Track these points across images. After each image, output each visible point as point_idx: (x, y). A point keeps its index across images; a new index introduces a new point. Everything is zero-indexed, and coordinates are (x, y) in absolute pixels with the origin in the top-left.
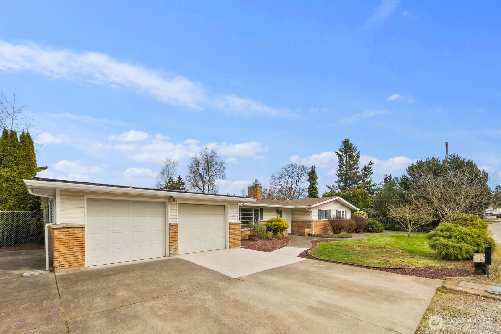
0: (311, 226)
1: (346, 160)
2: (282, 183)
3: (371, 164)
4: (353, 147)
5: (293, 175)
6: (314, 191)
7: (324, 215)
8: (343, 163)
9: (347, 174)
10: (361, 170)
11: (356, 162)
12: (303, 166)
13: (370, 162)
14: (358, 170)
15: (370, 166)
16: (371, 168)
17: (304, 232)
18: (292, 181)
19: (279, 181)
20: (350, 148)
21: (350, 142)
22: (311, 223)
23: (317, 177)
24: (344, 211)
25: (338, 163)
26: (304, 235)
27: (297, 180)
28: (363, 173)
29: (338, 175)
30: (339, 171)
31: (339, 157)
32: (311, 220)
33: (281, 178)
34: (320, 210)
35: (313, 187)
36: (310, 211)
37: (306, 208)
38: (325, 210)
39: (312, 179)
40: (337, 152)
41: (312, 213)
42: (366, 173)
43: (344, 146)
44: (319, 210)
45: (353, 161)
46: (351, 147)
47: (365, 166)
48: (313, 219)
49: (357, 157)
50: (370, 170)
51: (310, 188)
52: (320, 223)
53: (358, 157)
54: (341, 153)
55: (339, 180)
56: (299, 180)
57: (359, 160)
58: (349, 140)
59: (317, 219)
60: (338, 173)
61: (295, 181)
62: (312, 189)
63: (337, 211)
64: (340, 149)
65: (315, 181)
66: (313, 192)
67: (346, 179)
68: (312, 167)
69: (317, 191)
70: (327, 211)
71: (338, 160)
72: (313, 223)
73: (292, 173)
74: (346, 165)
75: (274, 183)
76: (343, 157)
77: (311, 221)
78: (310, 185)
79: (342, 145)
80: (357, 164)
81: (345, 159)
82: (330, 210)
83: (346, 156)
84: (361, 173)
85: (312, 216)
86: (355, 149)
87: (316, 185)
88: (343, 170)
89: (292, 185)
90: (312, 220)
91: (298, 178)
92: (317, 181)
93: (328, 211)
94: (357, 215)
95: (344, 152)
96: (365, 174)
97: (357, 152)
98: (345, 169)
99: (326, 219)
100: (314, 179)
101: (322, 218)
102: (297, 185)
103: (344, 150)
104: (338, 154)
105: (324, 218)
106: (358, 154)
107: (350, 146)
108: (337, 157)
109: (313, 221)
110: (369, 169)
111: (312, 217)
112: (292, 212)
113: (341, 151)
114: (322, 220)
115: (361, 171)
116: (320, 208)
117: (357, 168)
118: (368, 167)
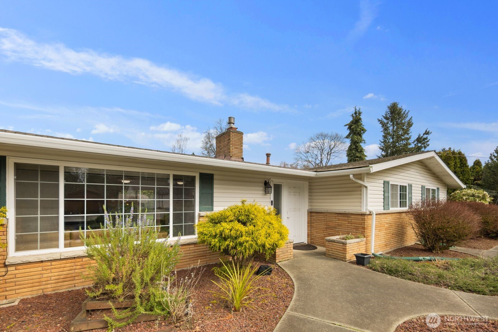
0: (364, 228)
1: (393, 129)
2: (309, 158)
3: (427, 133)
4: (403, 112)
5: (323, 147)
6: (358, 155)
7: (397, 199)
8: (389, 134)
9: (394, 147)
10: (413, 141)
11: (406, 132)
12: (337, 135)
13: (426, 131)
14: (410, 141)
15: (425, 136)
16: (426, 138)
17: (345, 250)
18: (321, 155)
19: (305, 155)
20: (399, 114)
21: (399, 106)
22: (364, 220)
23: (364, 130)
24: (436, 188)
25: (383, 133)
26: (343, 259)
27: (328, 153)
28: (415, 145)
29: (381, 149)
30: (382, 144)
31: (383, 126)
32: (364, 210)
33: (308, 152)
34: (388, 183)
35: (356, 147)
36: (361, 186)
37: (351, 176)
38: (399, 184)
39: (355, 134)
40: (380, 119)
41: (369, 192)
42: (419, 145)
43: (391, 112)
44: (386, 183)
45: (403, 129)
46: (401, 113)
47: (420, 135)
48: (370, 208)
49: (407, 124)
50: (426, 141)
51: (350, 149)
52: (389, 219)
53: (410, 124)
54: (385, 121)
55: (382, 155)
56: (331, 153)
57: (411, 129)
58: (398, 103)
59: (381, 209)
60: (383, 146)
61: (326, 156)
62: (354, 152)
63: (423, 187)
64: (385, 116)
65: (361, 136)
66: (357, 157)
67: (393, 152)
68: (356, 113)
69: (364, 155)
70: (403, 188)
71: (382, 129)
72: (372, 220)
73: (322, 145)
74: (394, 135)
75: (299, 157)
76: (389, 125)
77: (363, 215)
78: (349, 145)
79: (388, 111)
80: (408, 134)
81: (391, 128)
82: (410, 186)
83: (393, 124)
84: (413, 146)
85: (369, 200)
86: (406, 115)
87: (361, 144)
88: (389, 142)
89: (321, 159)
90: (368, 213)
91: (330, 150)
92: (364, 136)
93: (406, 187)
94: (464, 198)
95: (390, 120)
96: (419, 147)
97: (408, 119)
98: (391, 140)
99: (400, 207)
100: (358, 133)
101: (392, 206)
102: (328, 160)
103: (391, 117)
104: (381, 122)
105: (397, 207)
106: (409, 120)
107: (399, 111)
108: (381, 125)
109: (370, 214)
110: (424, 139)
111: (369, 204)
112: (310, 189)
113: (386, 118)
114: (392, 209)
115: (413, 143)
116: (387, 179)
117: (408, 139)
118: (423, 136)
